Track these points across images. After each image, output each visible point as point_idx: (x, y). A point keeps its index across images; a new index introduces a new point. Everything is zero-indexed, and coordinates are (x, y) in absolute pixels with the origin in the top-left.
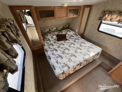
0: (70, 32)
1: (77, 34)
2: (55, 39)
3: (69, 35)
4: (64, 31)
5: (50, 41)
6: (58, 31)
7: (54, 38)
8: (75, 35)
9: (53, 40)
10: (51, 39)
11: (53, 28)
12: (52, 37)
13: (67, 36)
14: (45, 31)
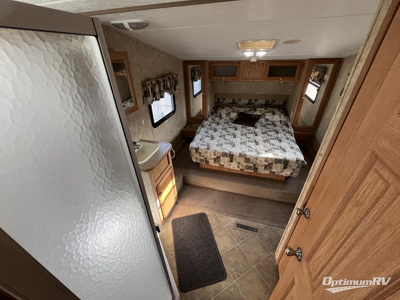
0: (274, 114)
1: (289, 124)
2: (231, 119)
3: (267, 120)
4: (263, 109)
5: (221, 119)
6: (248, 108)
7: (232, 117)
8: (282, 125)
9: (228, 118)
10: (224, 116)
11: (241, 100)
12: (229, 113)
13: (262, 120)
14: (224, 102)
